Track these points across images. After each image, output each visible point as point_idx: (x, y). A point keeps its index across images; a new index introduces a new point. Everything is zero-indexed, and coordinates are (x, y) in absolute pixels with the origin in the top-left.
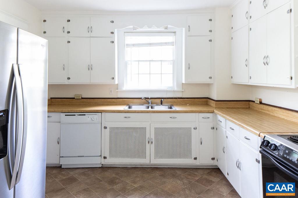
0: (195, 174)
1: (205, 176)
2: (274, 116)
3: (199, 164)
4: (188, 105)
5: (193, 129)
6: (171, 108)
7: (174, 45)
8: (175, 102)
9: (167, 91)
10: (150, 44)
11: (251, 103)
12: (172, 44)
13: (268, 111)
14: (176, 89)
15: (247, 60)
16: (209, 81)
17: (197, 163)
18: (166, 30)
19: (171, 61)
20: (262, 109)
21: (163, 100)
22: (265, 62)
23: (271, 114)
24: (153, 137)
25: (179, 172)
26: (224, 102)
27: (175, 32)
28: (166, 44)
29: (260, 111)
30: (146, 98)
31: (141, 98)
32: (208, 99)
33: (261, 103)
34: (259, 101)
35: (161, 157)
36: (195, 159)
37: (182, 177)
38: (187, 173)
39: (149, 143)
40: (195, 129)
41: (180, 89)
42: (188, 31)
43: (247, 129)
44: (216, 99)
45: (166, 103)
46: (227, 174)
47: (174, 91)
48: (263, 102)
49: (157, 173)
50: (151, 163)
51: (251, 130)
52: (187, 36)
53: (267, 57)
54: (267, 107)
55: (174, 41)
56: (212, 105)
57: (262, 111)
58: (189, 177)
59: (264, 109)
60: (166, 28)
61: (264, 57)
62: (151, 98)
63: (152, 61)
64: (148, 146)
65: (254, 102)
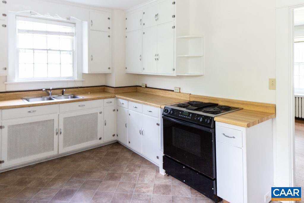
0: (102, 151)
1: (110, 151)
2: (156, 95)
3: (103, 142)
4: (89, 93)
5: (99, 114)
6: (74, 97)
7: (73, 36)
8: (76, 92)
9: (68, 82)
10: (47, 33)
11: (138, 88)
12: (71, 34)
13: (152, 92)
14: (76, 79)
15: (141, 56)
16: (108, 71)
17: (101, 142)
18: (68, 21)
19: (71, 51)
20: (147, 91)
21: (64, 90)
22: (156, 58)
23: (154, 94)
24: (61, 127)
25: (87, 154)
26: (121, 88)
27: (75, 24)
28: (66, 34)
29: (146, 92)
30: (47, 90)
31: (41, 90)
32: (105, 87)
33: (146, 87)
34: (145, 85)
35: (69, 145)
36: (100, 139)
37: (92, 156)
38: (94, 152)
39: (57, 134)
40: (100, 113)
41: (81, 79)
42: (91, 25)
43: (150, 105)
44: (114, 86)
45: (67, 93)
46: (128, 142)
47: (75, 81)
48: (148, 86)
49: (68, 161)
50: (60, 153)
51: (153, 105)
52: (90, 30)
53: (158, 55)
54: (151, 89)
55: (74, 32)
56: (110, 91)
57: (148, 93)
58: (98, 155)
59: (149, 91)
60: (69, 19)
61: (156, 55)
62: (53, 89)
63: (50, 50)
64: (56, 137)
65: (141, 86)
